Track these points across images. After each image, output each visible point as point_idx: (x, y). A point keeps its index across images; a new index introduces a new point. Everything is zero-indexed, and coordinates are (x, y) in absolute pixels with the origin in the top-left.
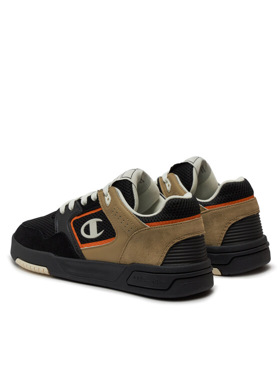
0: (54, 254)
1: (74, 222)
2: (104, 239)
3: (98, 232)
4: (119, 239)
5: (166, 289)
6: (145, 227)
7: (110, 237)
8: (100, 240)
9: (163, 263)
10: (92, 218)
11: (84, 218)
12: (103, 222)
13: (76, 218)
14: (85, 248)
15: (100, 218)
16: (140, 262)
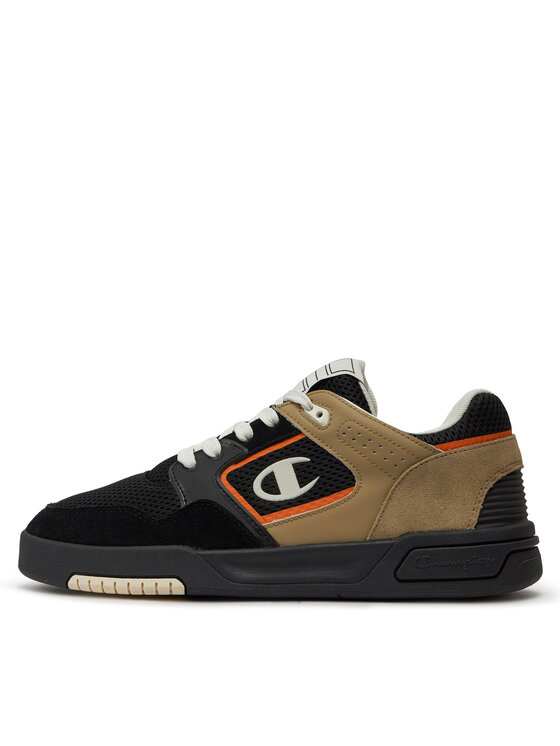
0: (191, 546)
1: (229, 475)
2: (323, 496)
3: (302, 484)
4: (365, 488)
5: (493, 575)
6: (435, 452)
7: (339, 489)
8: (312, 499)
9: (479, 523)
10: (279, 459)
11: (257, 463)
12: (312, 461)
13: (233, 468)
14: (275, 521)
15: (304, 455)
16: (426, 529)
